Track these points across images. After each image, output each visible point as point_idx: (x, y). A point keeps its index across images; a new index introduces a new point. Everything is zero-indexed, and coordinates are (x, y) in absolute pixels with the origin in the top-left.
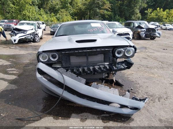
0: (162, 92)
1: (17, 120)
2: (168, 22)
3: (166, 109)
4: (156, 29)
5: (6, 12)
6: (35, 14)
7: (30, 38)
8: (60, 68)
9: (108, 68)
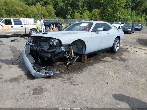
5: (105, 15)
6: (125, 15)
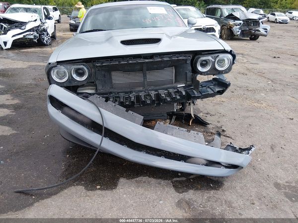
0: (276, 135)
1: (18, 194)
2: (279, 9)
3: (286, 165)
4: (260, 21)
7: (32, 37)
8: (93, 94)
9: (184, 93)
